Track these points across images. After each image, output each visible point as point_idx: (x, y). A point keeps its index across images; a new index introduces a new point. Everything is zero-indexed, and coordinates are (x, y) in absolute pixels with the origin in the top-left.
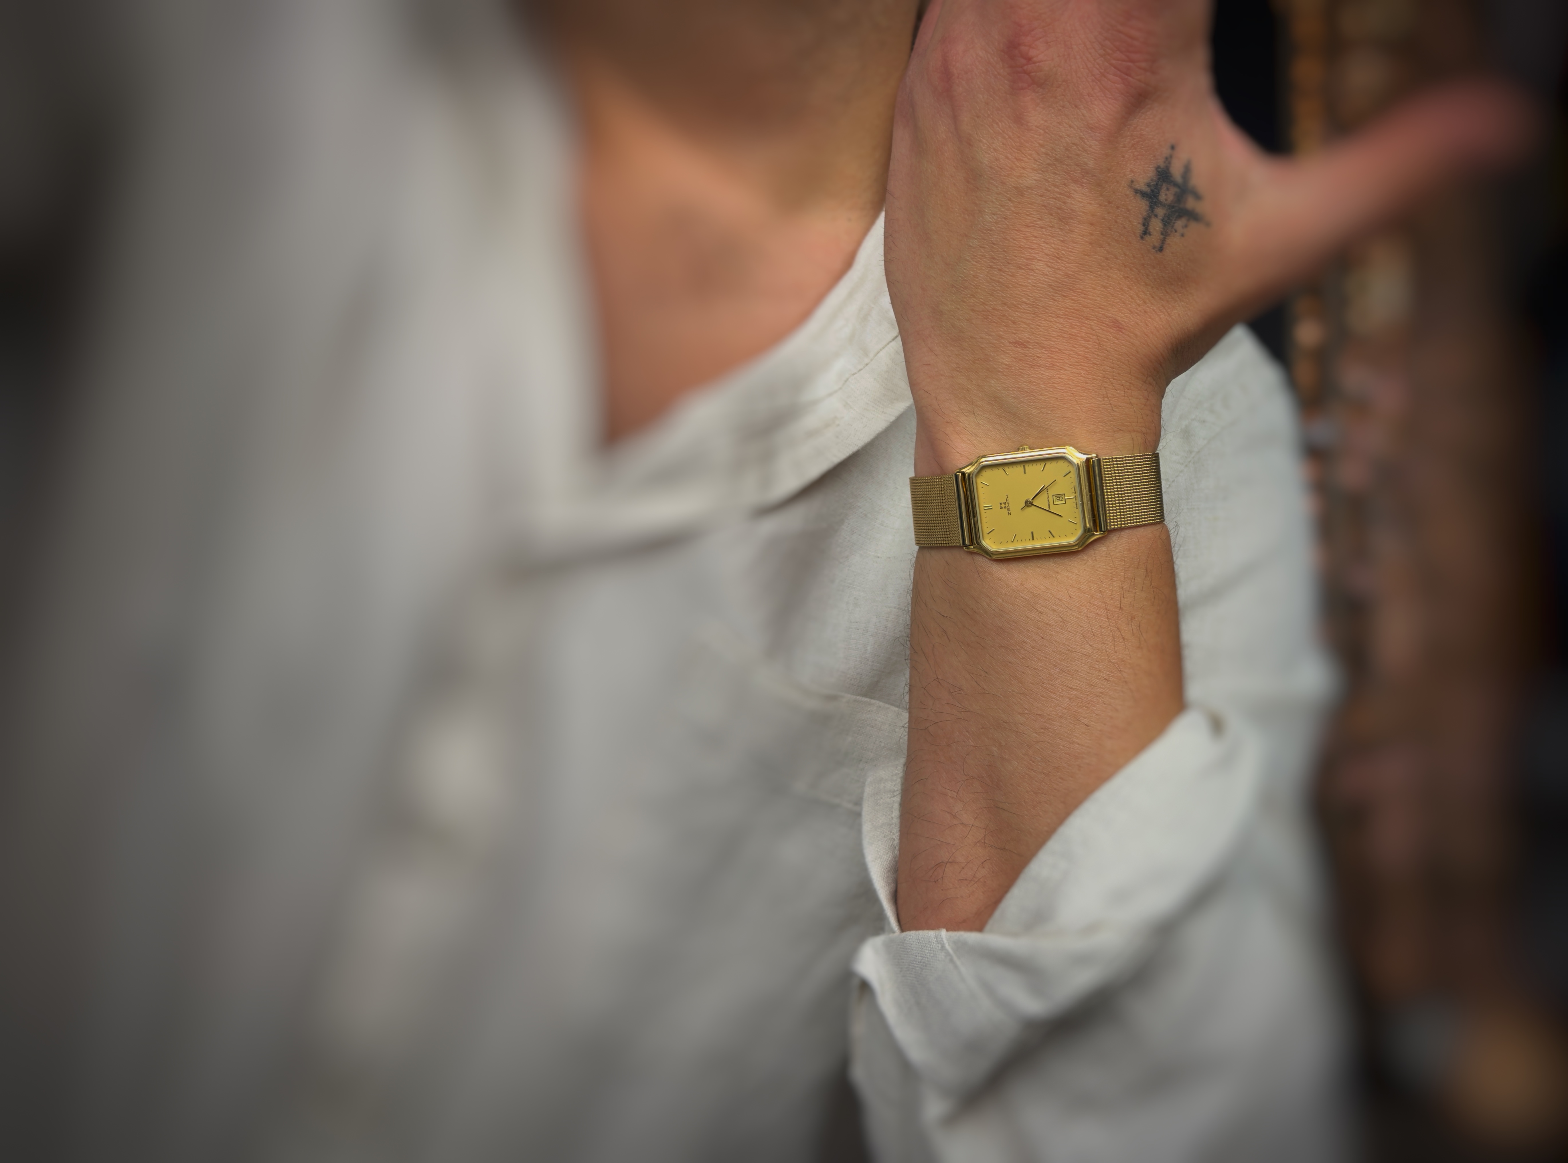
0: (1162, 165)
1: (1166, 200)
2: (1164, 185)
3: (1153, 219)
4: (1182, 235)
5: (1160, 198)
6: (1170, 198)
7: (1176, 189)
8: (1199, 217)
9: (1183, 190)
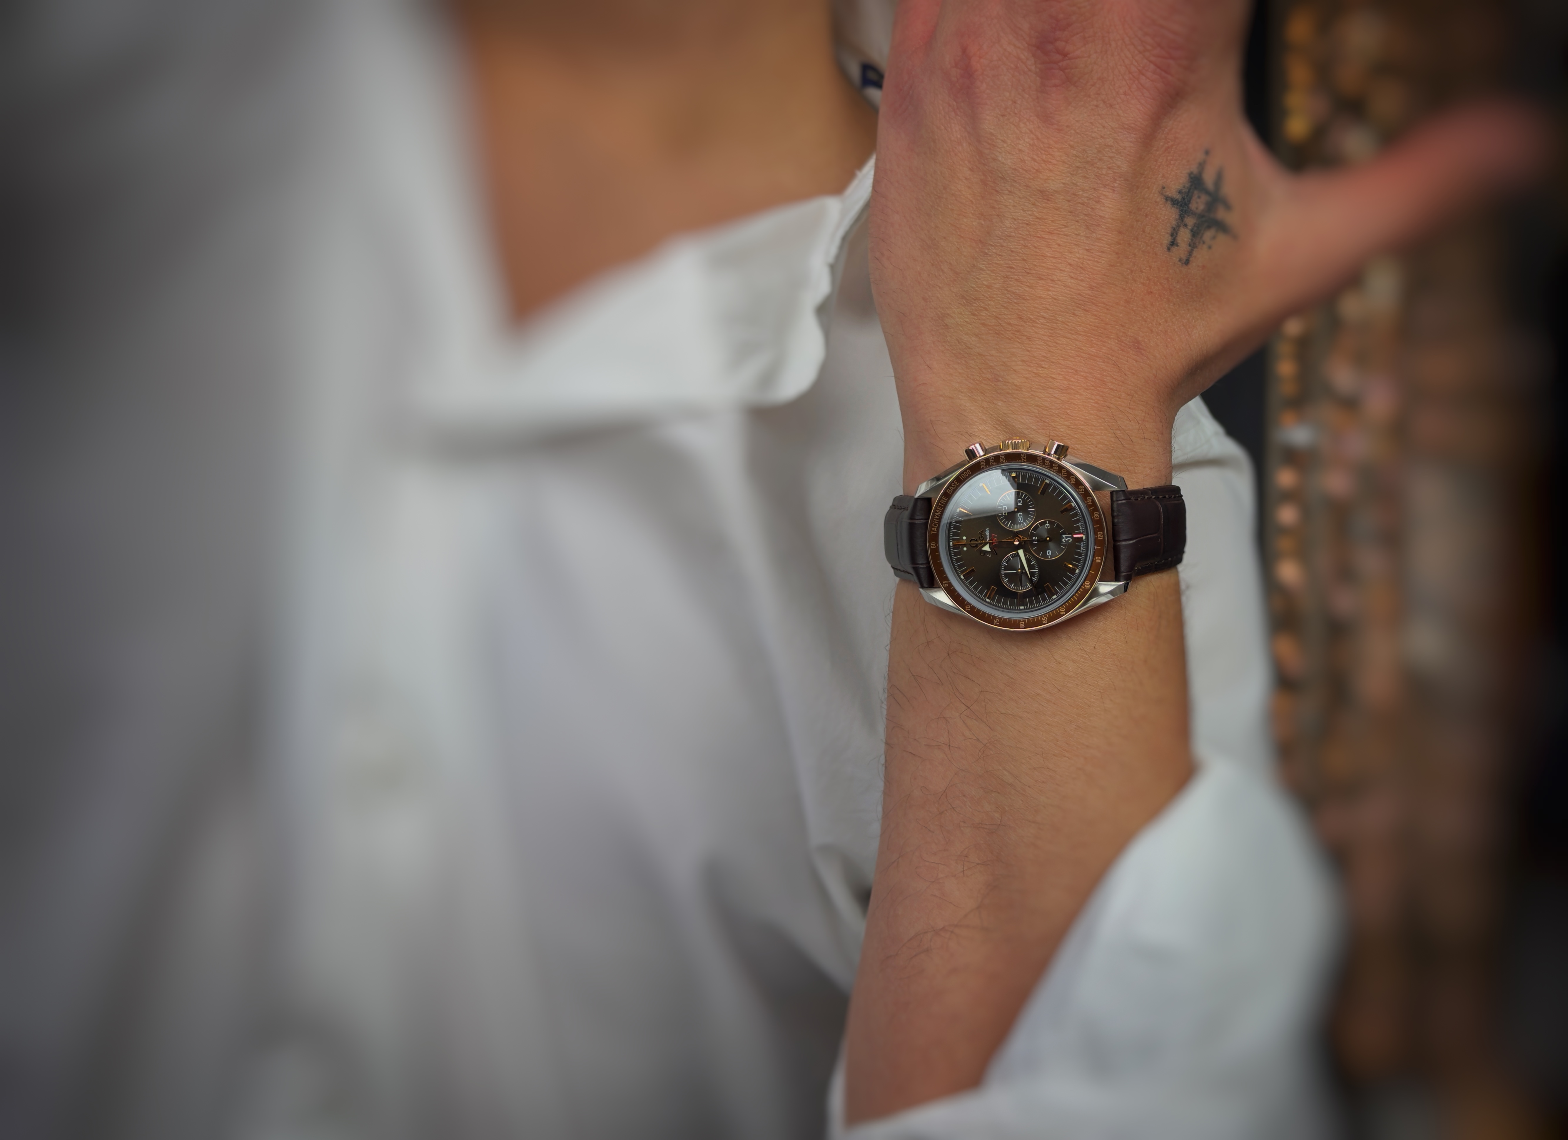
0: (1196, 171)
1: (1197, 209)
2: (1196, 192)
3: (1182, 229)
4: (1210, 247)
5: (1190, 205)
6: (1201, 207)
7: (1208, 198)
8: (1227, 229)
9: (1214, 198)
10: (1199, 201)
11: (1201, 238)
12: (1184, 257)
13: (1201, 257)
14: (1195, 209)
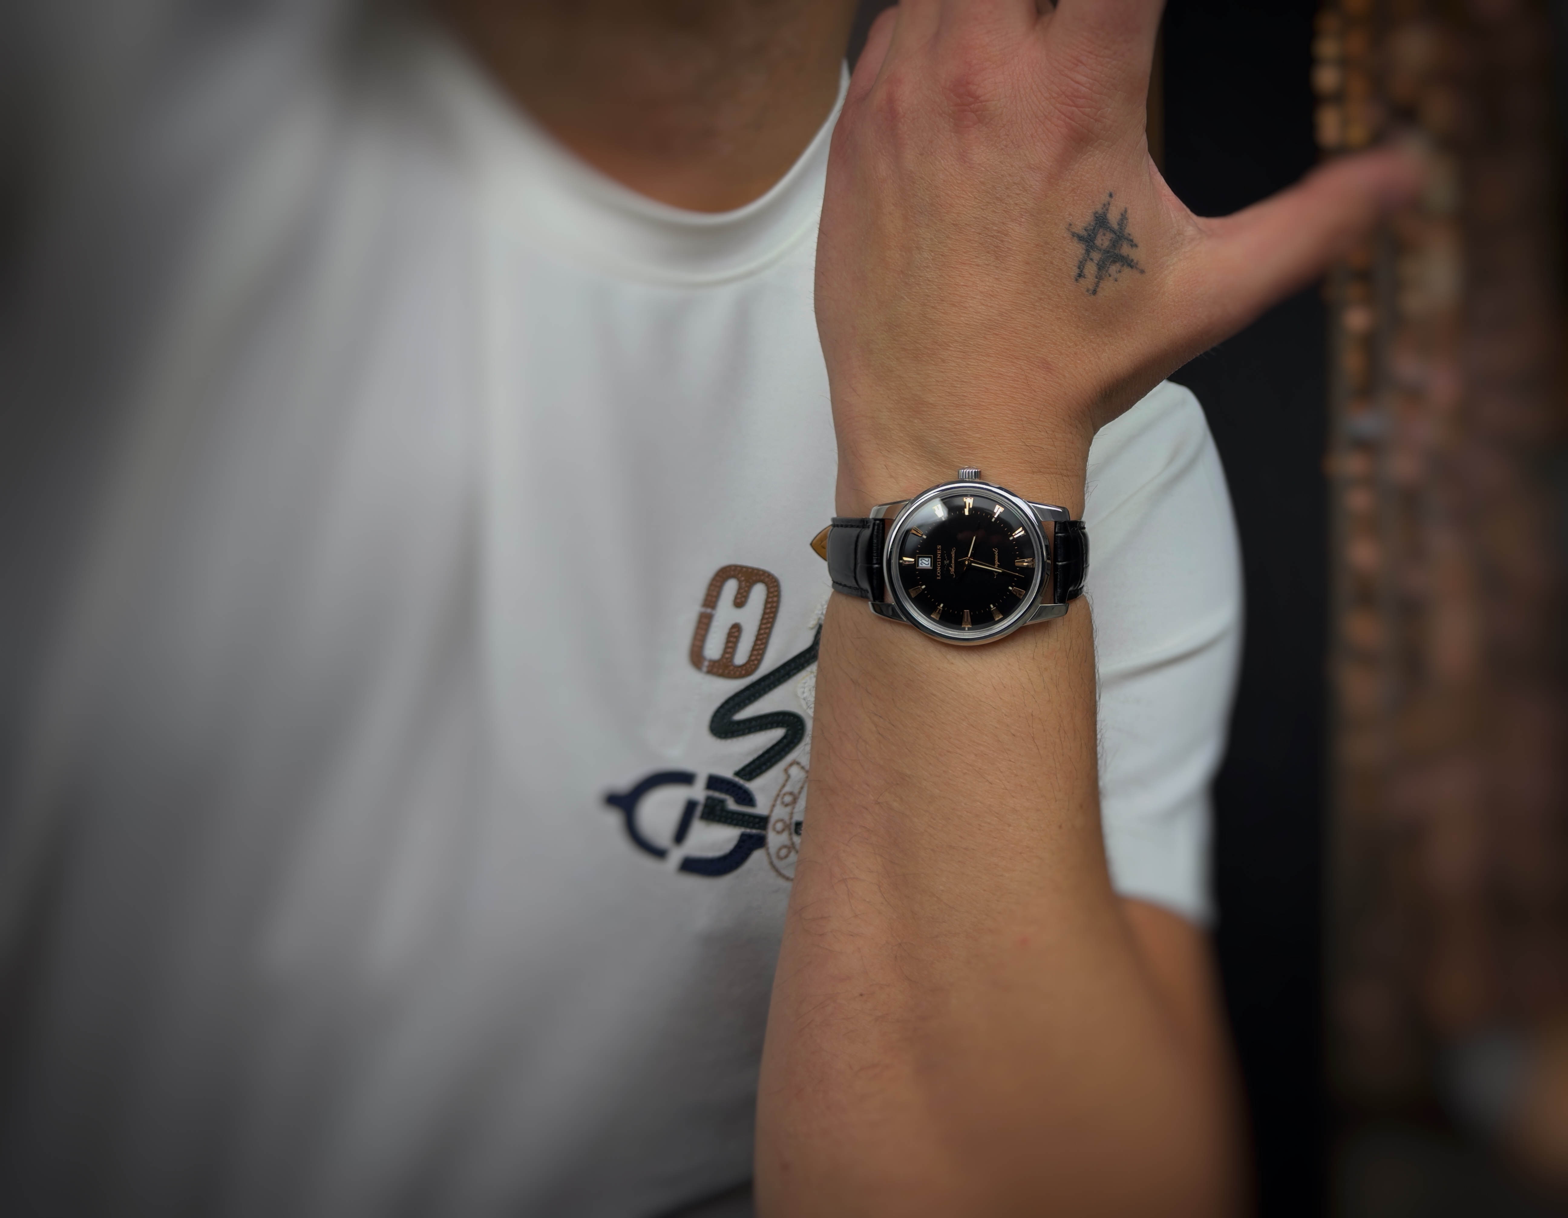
0: (1100, 211)
2: (1101, 230)
3: (1089, 263)
4: (1116, 281)
5: (1096, 242)
7: (1112, 235)
8: (1132, 264)
9: (1118, 236)
10: (1104, 238)
11: (1107, 271)
12: (1091, 288)
13: (1108, 288)
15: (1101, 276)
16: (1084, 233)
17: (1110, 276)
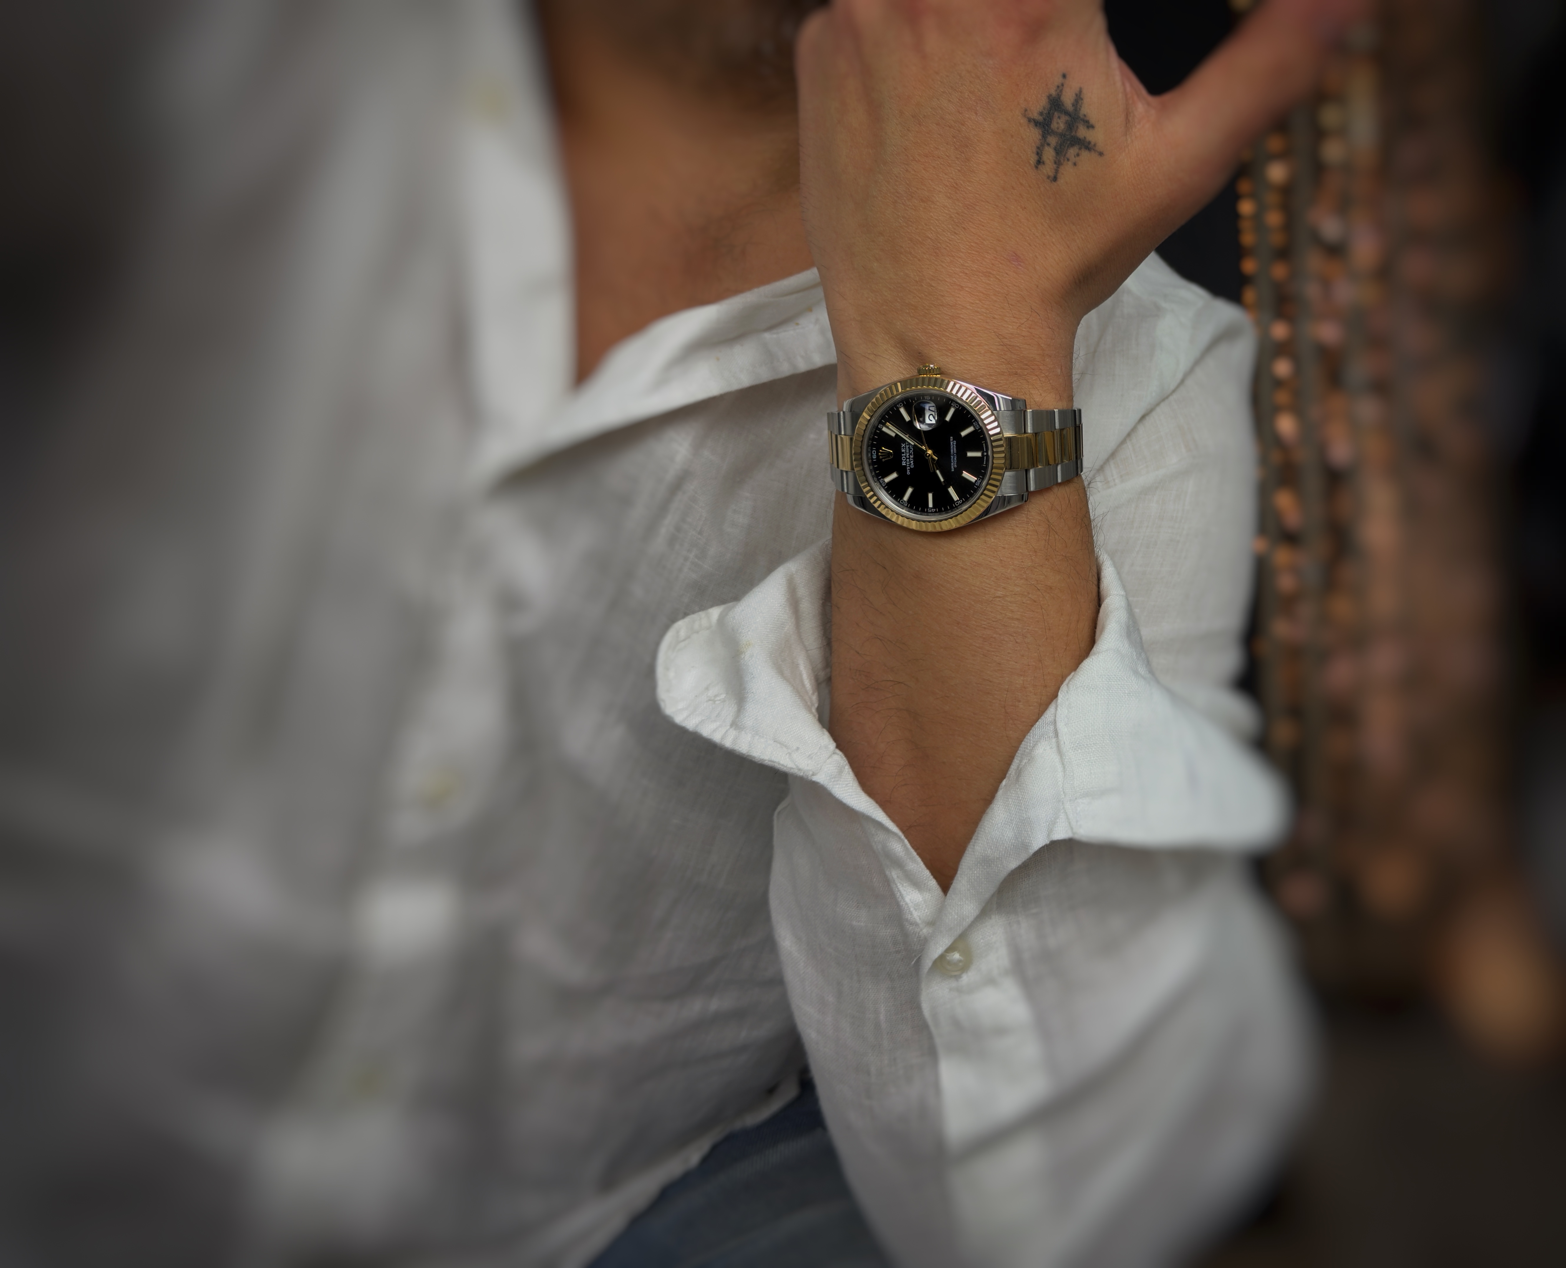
0: (1054, 93)
1: (1058, 128)
2: (1056, 113)
3: (1046, 148)
4: (1075, 164)
5: (1052, 126)
6: (1062, 126)
7: (1067, 118)
8: (1090, 146)
9: (1073, 118)
10: (1059, 121)
11: (1065, 155)
12: (1051, 174)
13: (1068, 172)
14: (1056, 129)
15: (1059, 161)
16: (1040, 119)
17: (1068, 160)
